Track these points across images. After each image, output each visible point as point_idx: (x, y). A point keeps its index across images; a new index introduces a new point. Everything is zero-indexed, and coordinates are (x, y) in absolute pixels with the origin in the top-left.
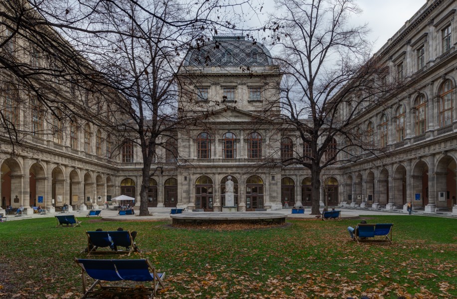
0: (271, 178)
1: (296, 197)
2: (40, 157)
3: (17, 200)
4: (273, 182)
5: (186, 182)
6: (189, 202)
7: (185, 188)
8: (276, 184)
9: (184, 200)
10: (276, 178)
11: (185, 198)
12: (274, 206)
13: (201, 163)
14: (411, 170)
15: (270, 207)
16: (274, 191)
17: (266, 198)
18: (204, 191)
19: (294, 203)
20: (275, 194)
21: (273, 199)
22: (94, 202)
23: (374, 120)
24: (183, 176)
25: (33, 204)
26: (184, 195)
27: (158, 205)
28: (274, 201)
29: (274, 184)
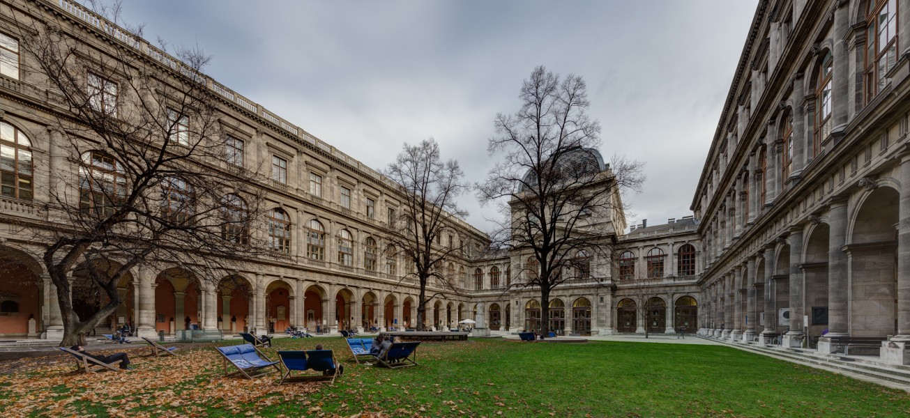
0: (599, 299)
2: (372, 286)
3: (376, 322)
4: (602, 304)
5: (517, 307)
6: (519, 326)
7: (516, 312)
8: (605, 306)
9: (516, 324)
10: (604, 300)
11: (517, 322)
12: (602, 330)
15: (598, 332)
16: (603, 315)
17: (594, 323)
20: (603, 318)
21: (601, 323)
22: (444, 325)
24: (515, 301)
25: (364, 324)
26: (516, 319)
27: (500, 329)
28: (603, 326)
29: (602, 306)
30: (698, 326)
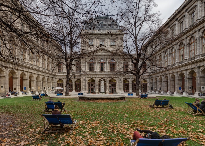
0: (119, 80)
1: (129, 88)
2: (24, 70)
4: (120, 81)
5: (84, 81)
6: (86, 90)
7: (84, 84)
8: (121, 82)
9: (83, 89)
10: (121, 80)
11: (84, 88)
12: (120, 91)
13: (90, 73)
14: (177, 77)
15: (119, 92)
16: (121, 86)
17: (117, 88)
18: (92, 85)
19: (129, 91)
20: (121, 87)
21: (120, 89)
22: (46, 90)
23: (162, 54)
24: (83, 79)
26: (84, 87)
27: (73, 91)
28: (121, 90)
29: (120, 82)
30: (148, 90)
